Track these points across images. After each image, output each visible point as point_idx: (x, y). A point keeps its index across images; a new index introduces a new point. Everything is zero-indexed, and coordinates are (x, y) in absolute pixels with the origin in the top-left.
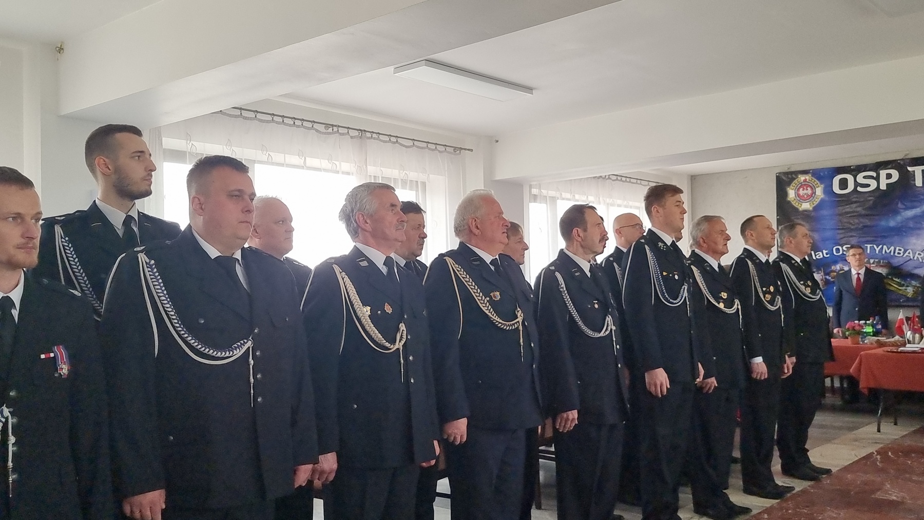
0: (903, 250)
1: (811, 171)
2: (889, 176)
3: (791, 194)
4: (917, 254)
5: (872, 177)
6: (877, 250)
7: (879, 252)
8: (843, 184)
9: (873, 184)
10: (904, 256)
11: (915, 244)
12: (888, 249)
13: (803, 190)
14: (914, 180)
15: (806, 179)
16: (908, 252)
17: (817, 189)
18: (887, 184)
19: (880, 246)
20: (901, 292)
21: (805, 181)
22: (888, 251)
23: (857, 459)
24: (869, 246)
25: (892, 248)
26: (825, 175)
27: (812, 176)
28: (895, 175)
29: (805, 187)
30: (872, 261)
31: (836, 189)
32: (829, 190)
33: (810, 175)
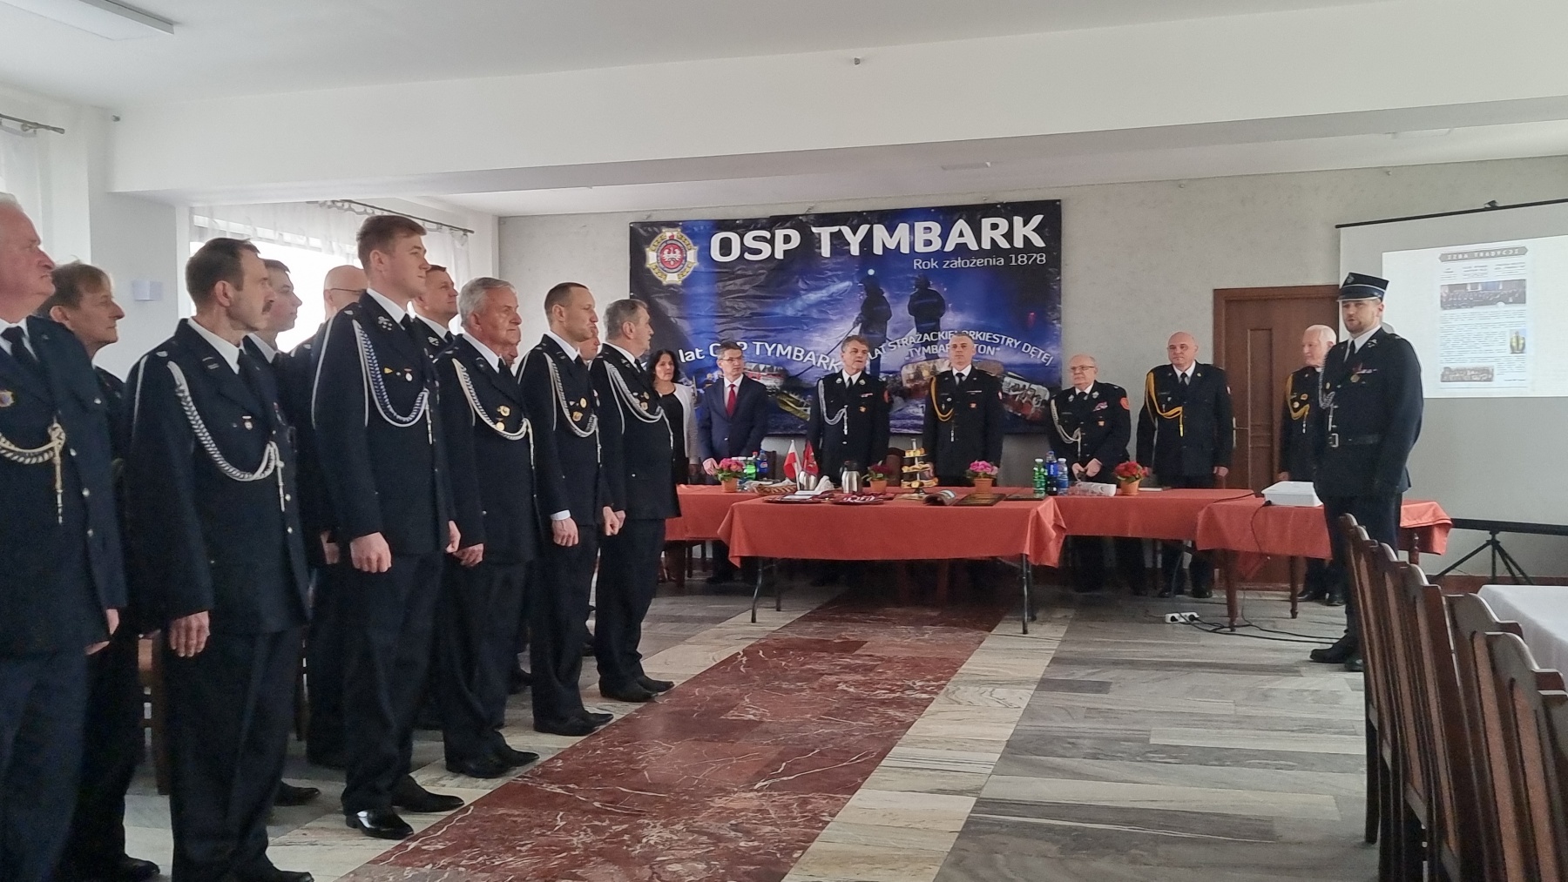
0: (803, 351)
1: (681, 224)
2: (787, 239)
3: (652, 257)
4: (821, 358)
5: (763, 239)
6: (770, 350)
7: (772, 354)
8: (726, 247)
9: (766, 250)
10: (805, 361)
11: (819, 343)
12: (784, 350)
13: (669, 253)
14: (820, 248)
15: (673, 236)
16: (809, 355)
17: (688, 253)
18: (785, 251)
19: (774, 345)
20: (798, 415)
21: (672, 238)
22: (784, 353)
23: (714, 663)
24: (758, 344)
25: (789, 348)
26: (698, 232)
27: (682, 231)
28: (796, 238)
29: (672, 249)
30: (762, 367)
31: (715, 254)
32: (704, 254)
33: (679, 230)
